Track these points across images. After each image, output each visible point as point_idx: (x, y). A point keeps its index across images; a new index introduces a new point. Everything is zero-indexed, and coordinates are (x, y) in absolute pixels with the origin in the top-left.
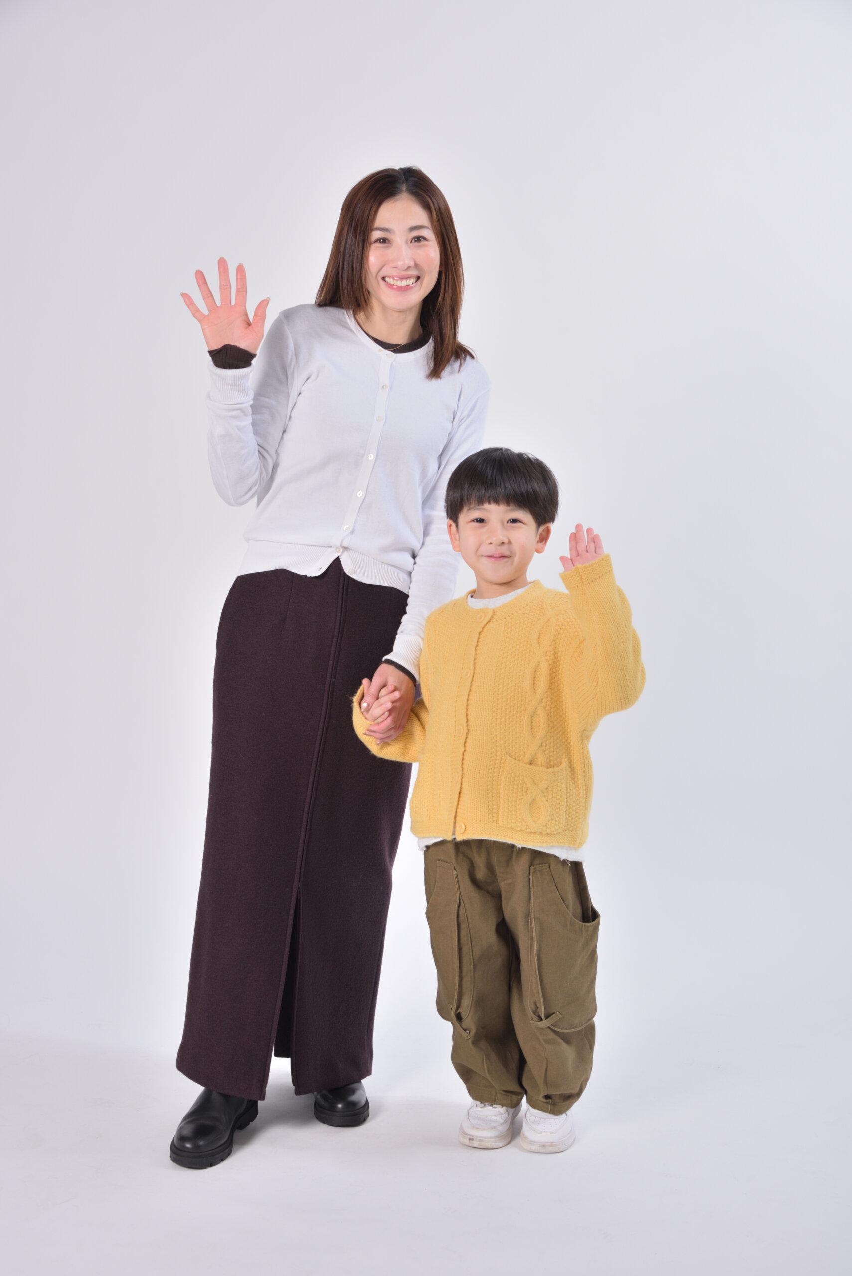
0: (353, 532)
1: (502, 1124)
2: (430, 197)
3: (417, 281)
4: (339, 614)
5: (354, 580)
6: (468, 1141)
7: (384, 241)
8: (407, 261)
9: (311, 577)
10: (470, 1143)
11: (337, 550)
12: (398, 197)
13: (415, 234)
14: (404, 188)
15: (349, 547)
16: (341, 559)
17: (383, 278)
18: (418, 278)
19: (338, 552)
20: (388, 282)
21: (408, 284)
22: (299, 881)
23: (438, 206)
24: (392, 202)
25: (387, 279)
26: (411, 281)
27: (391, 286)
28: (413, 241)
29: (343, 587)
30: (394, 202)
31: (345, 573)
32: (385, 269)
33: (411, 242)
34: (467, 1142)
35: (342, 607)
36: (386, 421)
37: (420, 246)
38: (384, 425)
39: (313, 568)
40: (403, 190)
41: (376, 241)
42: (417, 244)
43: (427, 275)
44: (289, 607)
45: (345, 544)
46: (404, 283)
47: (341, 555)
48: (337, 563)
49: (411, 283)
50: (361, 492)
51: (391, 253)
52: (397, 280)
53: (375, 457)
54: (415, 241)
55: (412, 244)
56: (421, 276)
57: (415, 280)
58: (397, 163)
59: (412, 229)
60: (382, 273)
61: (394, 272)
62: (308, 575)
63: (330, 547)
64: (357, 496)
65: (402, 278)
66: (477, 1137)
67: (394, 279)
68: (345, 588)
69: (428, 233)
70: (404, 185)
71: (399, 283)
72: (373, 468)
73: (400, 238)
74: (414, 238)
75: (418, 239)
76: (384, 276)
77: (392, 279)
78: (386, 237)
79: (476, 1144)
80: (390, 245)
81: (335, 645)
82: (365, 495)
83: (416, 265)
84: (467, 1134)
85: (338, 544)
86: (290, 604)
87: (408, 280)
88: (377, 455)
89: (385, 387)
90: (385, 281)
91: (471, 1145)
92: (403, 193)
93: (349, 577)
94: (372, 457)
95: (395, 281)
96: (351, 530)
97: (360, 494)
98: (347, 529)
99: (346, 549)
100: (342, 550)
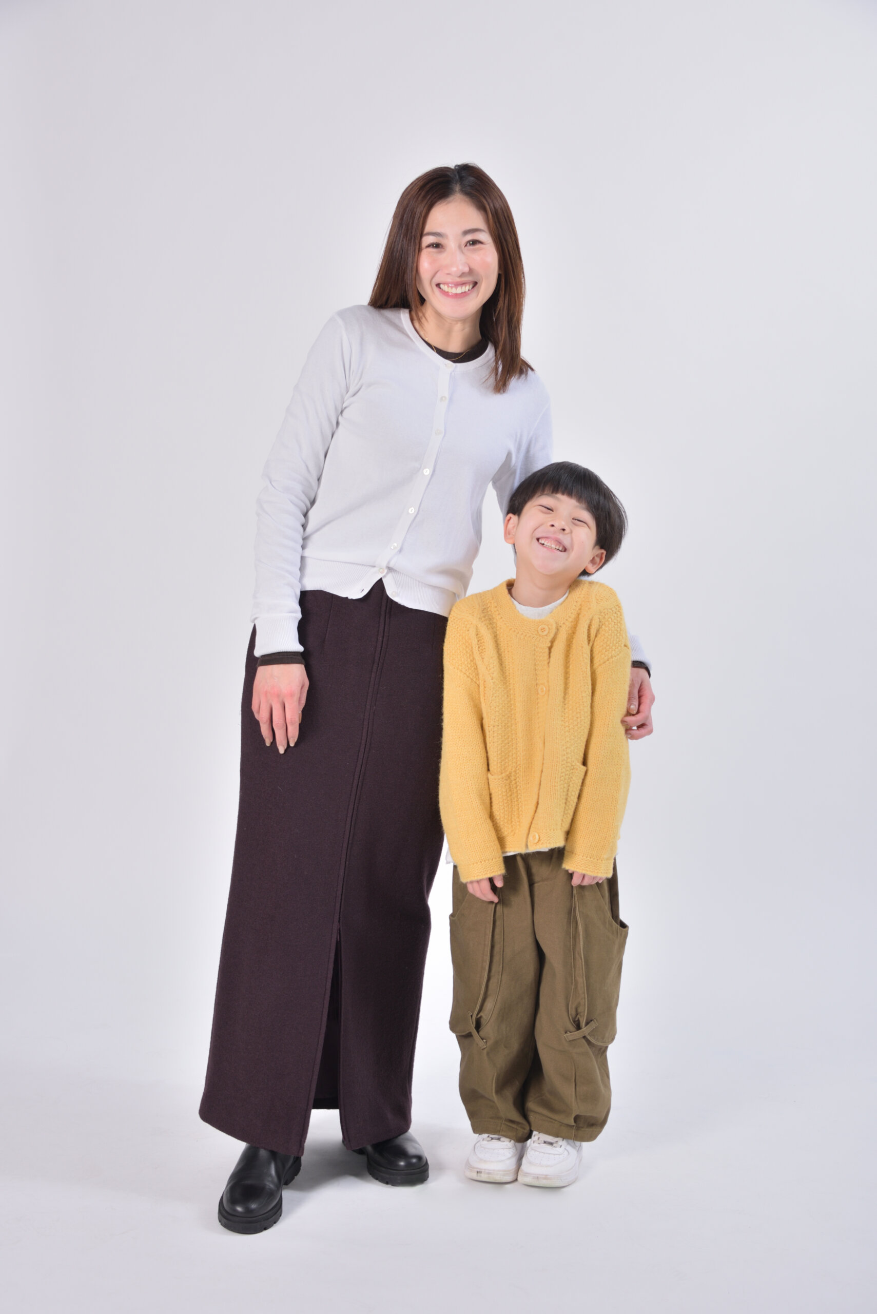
0: (400, 551)
1: (509, 1159)
2: (484, 197)
3: (473, 287)
4: (381, 639)
5: (396, 603)
6: (475, 1174)
7: (437, 246)
8: (461, 267)
9: (352, 600)
10: (477, 1176)
11: (381, 570)
12: (451, 198)
13: (470, 237)
14: (457, 188)
15: (394, 568)
16: (384, 581)
17: (438, 285)
18: (475, 284)
19: (382, 573)
20: (443, 290)
21: (463, 291)
22: (339, 922)
23: (494, 207)
24: (445, 203)
25: (442, 286)
26: (466, 288)
27: (446, 294)
28: (468, 245)
29: (386, 610)
30: (446, 204)
31: (388, 597)
32: (438, 275)
33: (466, 246)
34: (474, 1176)
35: (384, 631)
36: (444, 436)
37: (475, 250)
38: (443, 439)
39: (356, 591)
40: (456, 191)
41: (429, 246)
42: (472, 247)
43: (484, 280)
44: (328, 629)
45: (391, 565)
46: (459, 290)
47: (385, 576)
48: (379, 586)
49: (467, 290)
50: (412, 508)
51: (443, 258)
52: (452, 287)
53: (431, 473)
54: (470, 245)
55: (466, 248)
56: (478, 282)
57: (471, 286)
58: (452, 162)
59: (466, 232)
60: (437, 280)
61: (449, 279)
62: (350, 598)
63: (374, 566)
64: (408, 513)
65: (457, 285)
66: (485, 1170)
67: (448, 287)
68: (387, 611)
69: (485, 237)
70: (458, 185)
71: (454, 291)
72: (429, 484)
73: (452, 243)
74: (469, 242)
75: (474, 242)
76: (438, 282)
77: (446, 286)
78: (438, 242)
79: (484, 1177)
80: (442, 250)
81: (376, 671)
82: (416, 513)
83: (471, 271)
84: (474, 1168)
85: (384, 564)
86: (329, 626)
87: (464, 287)
88: (434, 471)
89: (444, 398)
90: (440, 288)
91: (479, 1178)
92: (456, 194)
93: (392, 601)
94: (427, 472)
95: (450, 288)
96: (399, 548)
97: (412, 511)
98: (395, 548)
99: (390, 569)
100: (386, 571)
